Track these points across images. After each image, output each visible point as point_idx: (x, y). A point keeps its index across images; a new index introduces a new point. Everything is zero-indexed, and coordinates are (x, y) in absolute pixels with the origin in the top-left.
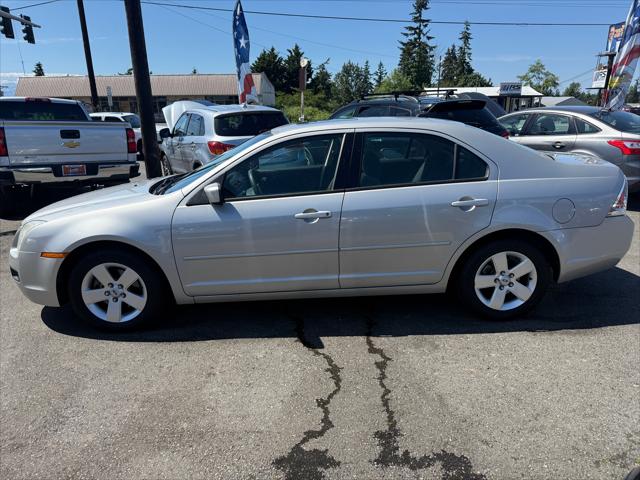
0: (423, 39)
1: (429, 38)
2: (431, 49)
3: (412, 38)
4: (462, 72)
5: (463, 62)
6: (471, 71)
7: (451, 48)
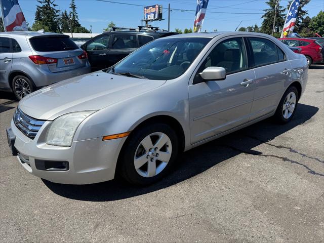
0: (51, 6)
1: (55, 5)
2: (57, 11)
3: (45, 4)
4: (74, 25)
5: (74, 20)
6: (79, 25)
7: (64, 12)
